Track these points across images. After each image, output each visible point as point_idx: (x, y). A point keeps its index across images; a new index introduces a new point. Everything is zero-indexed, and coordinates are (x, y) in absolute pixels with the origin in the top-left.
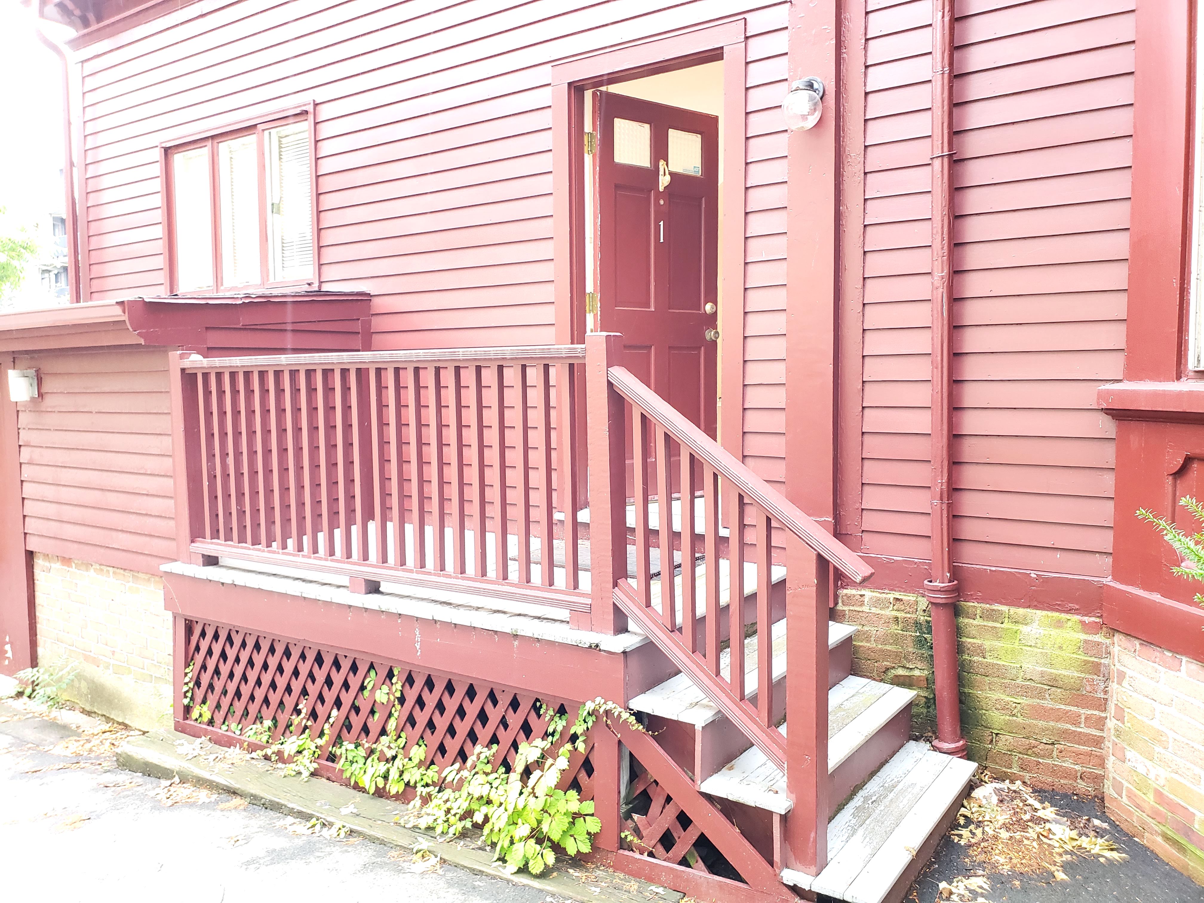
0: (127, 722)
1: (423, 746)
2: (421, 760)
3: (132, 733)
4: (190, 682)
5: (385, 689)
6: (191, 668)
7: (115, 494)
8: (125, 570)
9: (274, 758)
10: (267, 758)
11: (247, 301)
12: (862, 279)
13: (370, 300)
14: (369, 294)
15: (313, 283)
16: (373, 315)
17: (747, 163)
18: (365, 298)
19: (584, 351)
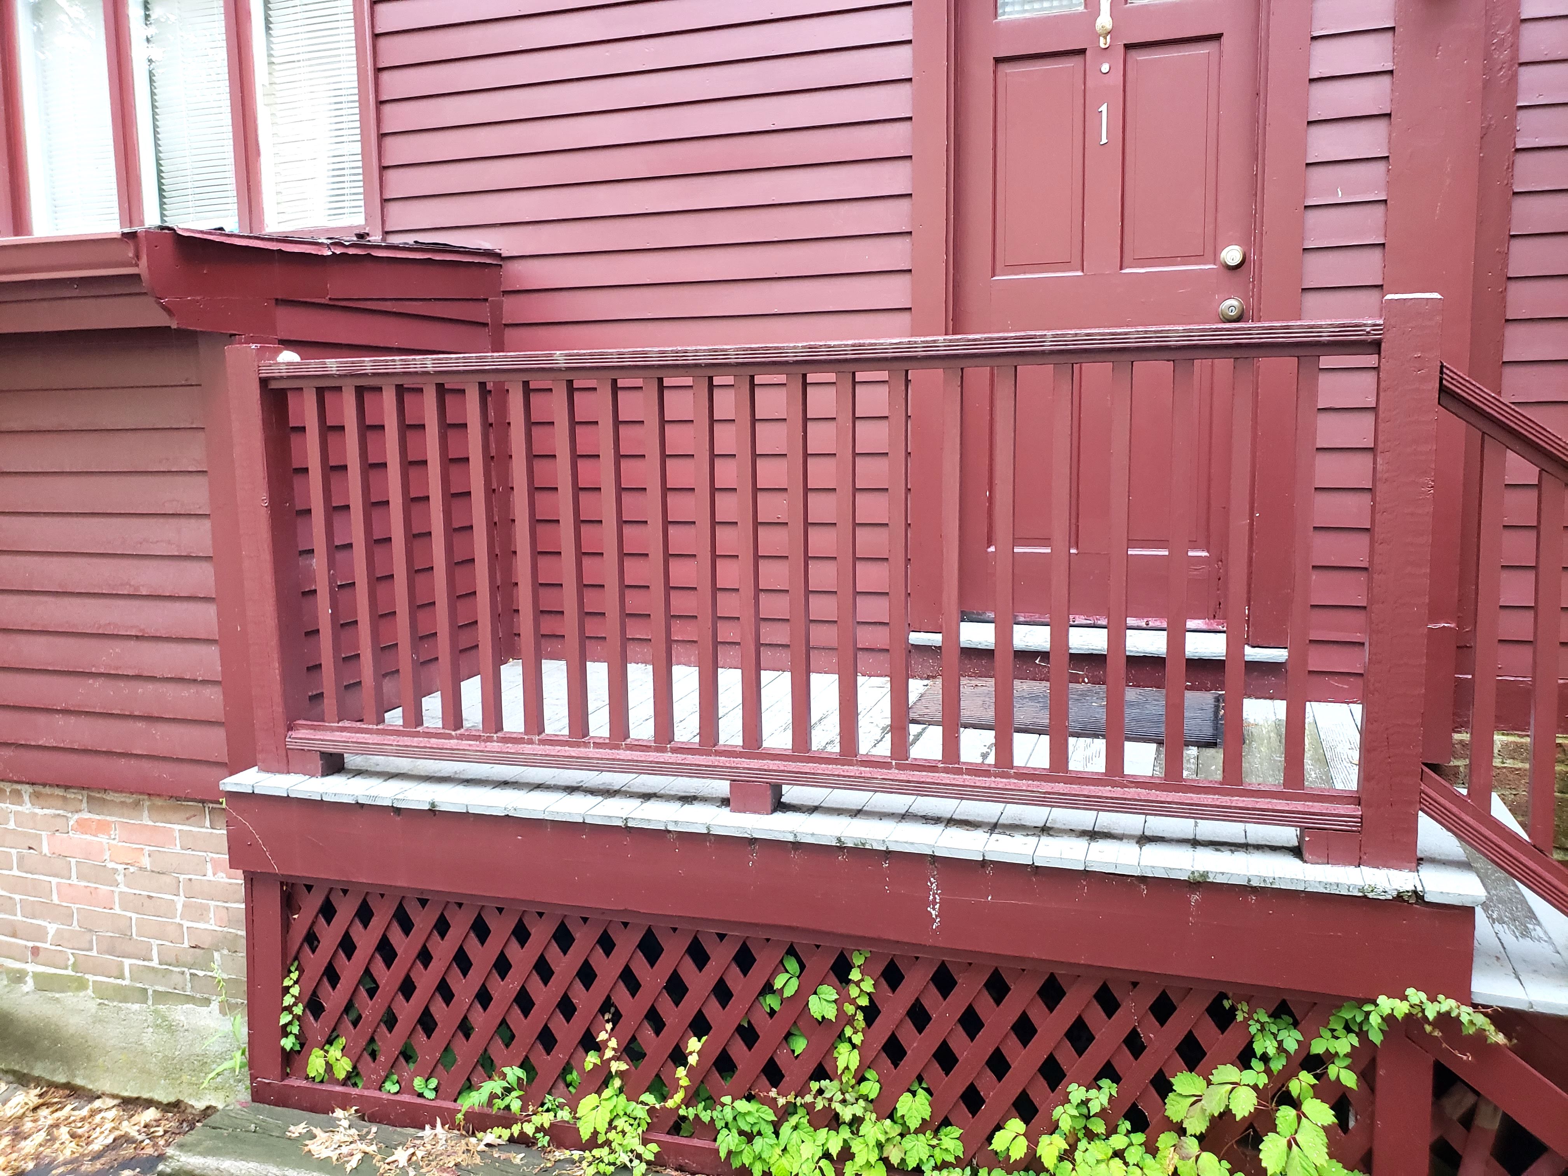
0: (79, 1081)
1: (921, 1093)
2: (923, 1120)
3: (97, 1104)
4: (295, 1004)
5: (829, 992)
6: (295, 976)
7: (43, 640)
8: (67, 788)
9: (544, 1140)
10: (523, 1141)
11: (338, 251)
12: (1507, 237)
13: (501, 265)
14: (500, 255)
15: (368, 234)
16: (505, 293)
17: (1314, 38)
18: (495, 263)
19: (1381, 330)
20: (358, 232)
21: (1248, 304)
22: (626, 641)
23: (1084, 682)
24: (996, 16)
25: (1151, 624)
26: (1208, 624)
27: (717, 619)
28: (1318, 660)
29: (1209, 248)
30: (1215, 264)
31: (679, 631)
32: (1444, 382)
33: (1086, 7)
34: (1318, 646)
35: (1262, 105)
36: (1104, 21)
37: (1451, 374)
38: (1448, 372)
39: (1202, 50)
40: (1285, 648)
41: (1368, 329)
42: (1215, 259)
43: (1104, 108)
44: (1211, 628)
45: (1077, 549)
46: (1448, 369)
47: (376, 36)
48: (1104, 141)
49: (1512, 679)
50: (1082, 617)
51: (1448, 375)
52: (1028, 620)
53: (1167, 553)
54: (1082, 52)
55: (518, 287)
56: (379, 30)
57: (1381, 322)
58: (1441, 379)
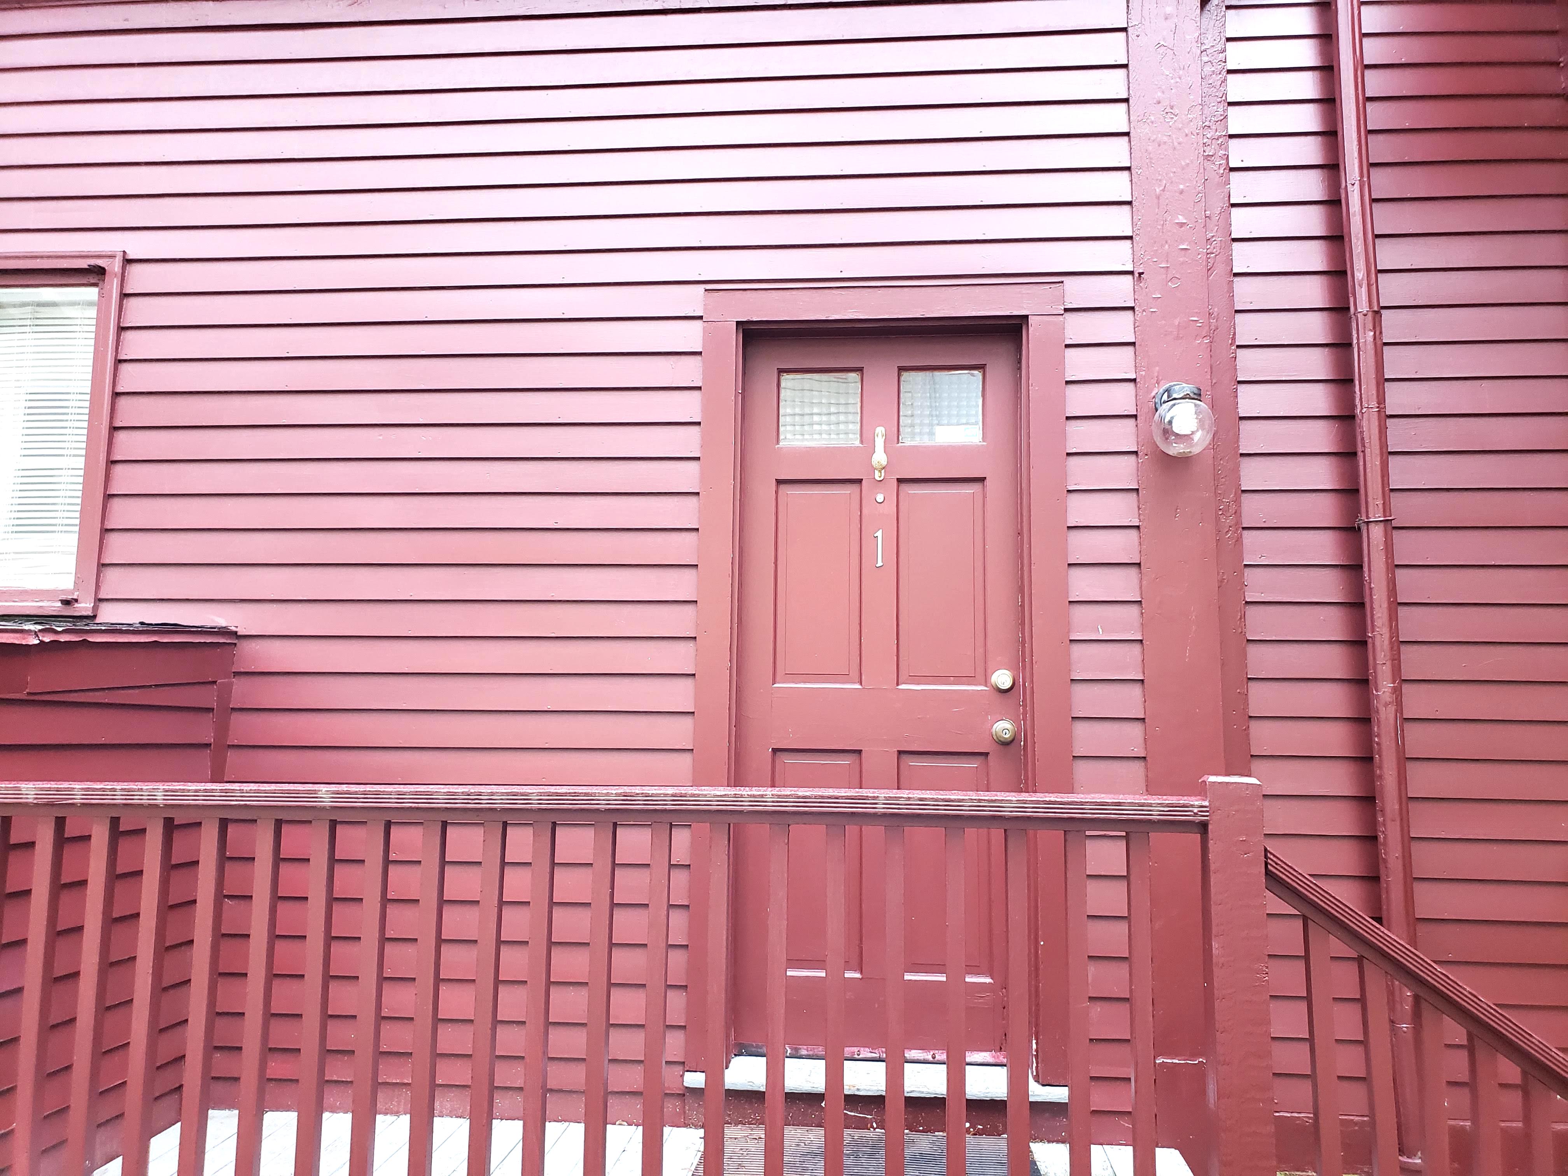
12: (1245, 680)
13: (235, 644)
14: (236, 633)
15: (76, 601)
16: (237, 674)
17: (1069, 491)
18: (229, 641)
19: (1207, 811)
20: (64, 597)
21: (1019, 726)
22: (324, 1083)
23: (872, 1126)
24: (778, 442)
25: (938, 1057)
26: (994, 1057)
27: (437, 1056)
28: (1101, 1099)
29: (980, 670)
30: (986, 687)
31: (389, 1073)
32: (1269, 866)
33: (862, 442)
34: (1100, 1083)
35: (1026, 546)
36: (880, 457)
37: (1275, 859)
38: (1272, 857)
39: (968, 490)
40: (1066, 1086)
41: (1196, 810)
42: (986, 682)
43: (879, 534)
44: (998, 1061)
45: (861, 973)
46: (1271, 853)
47: (116, 395)
48: (880, 564)
49: (1289, 1115)
50: (867, 1049)
51: (1272, 860)
52: (811, 1053)
53: (944, 979)
54: (859, 481)
55: (253, 669)
56: (120, 389)
57: (1206, 803)
58: (1266, 864)
